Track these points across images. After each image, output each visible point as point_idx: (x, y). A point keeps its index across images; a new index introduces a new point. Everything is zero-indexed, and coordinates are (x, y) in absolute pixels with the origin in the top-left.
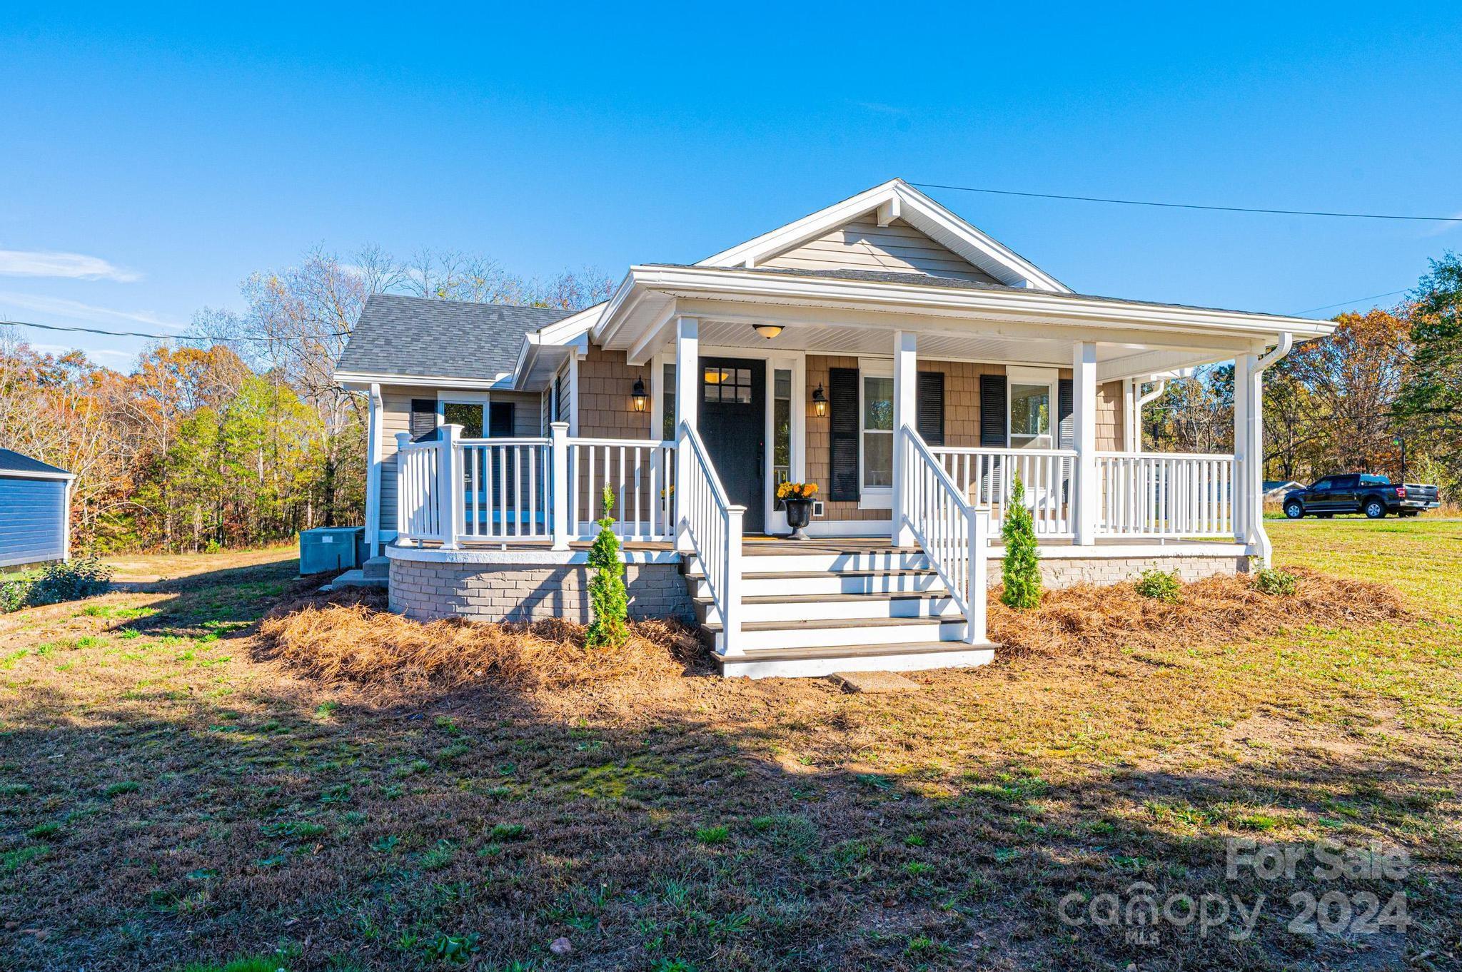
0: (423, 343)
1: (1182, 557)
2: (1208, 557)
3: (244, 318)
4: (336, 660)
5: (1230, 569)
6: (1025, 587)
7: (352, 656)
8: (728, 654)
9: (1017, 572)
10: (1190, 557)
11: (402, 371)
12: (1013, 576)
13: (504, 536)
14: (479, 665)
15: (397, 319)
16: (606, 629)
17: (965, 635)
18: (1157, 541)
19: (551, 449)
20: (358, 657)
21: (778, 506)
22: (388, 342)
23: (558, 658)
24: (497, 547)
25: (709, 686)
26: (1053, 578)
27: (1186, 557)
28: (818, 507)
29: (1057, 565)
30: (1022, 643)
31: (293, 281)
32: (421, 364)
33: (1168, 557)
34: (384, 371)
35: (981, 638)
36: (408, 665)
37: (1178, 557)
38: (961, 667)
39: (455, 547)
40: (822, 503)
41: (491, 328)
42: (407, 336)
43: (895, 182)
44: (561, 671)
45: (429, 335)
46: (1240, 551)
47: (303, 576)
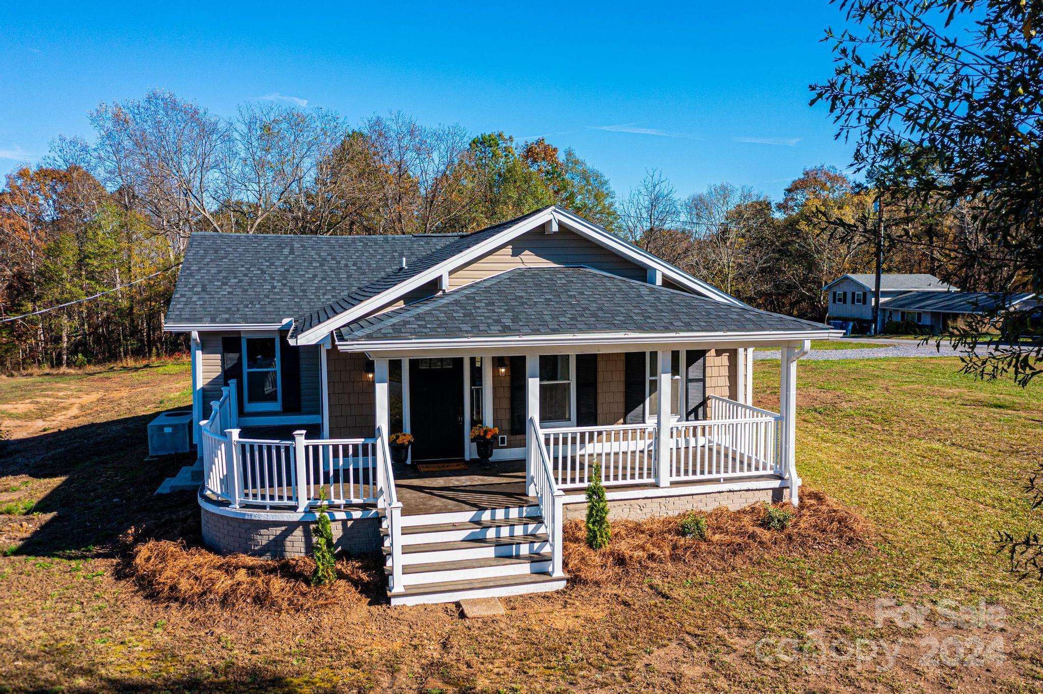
0: (231, 286)
1: (733, 491)
2: (752, 490)
3: (94, 146)
4: (167, 588)
5: (768, 498)
6: (598, 533)
7: (175, 586)
8: (394, 591)
9: (593, 523)
10: (740, 491)
11: (213, 321)
12: (590, 525)
13: (268, 501)
14: (249, 596)
15: (212, 261)
16: (323, 575)
17: (550, 569)
18: (717, 481)
19: (295, 448)
20: (179, 587)
21: (472, 441)
22: (204, 289)
23: (295, 593)
24: (263, 507)
25: (381, 610)
26: (639, 511)
27: (736, 491)
28: (503, 439)
29: (641, 502)
30: (583, 576)
31: (136, 111)
32: (228, 310)
33: (723, 492)
34: (200, 320)
35: (559, 572)
36: (208, 594)
37: (730, 491)
38: (542, 593)
39: (238, 507)
40: (506, 436)
41: (282, 265)
42: (218, 280)
43: (553, 208)
44: (295, 601)
45: (235, 278)
46: (776, 484)
47: (152, 457)
